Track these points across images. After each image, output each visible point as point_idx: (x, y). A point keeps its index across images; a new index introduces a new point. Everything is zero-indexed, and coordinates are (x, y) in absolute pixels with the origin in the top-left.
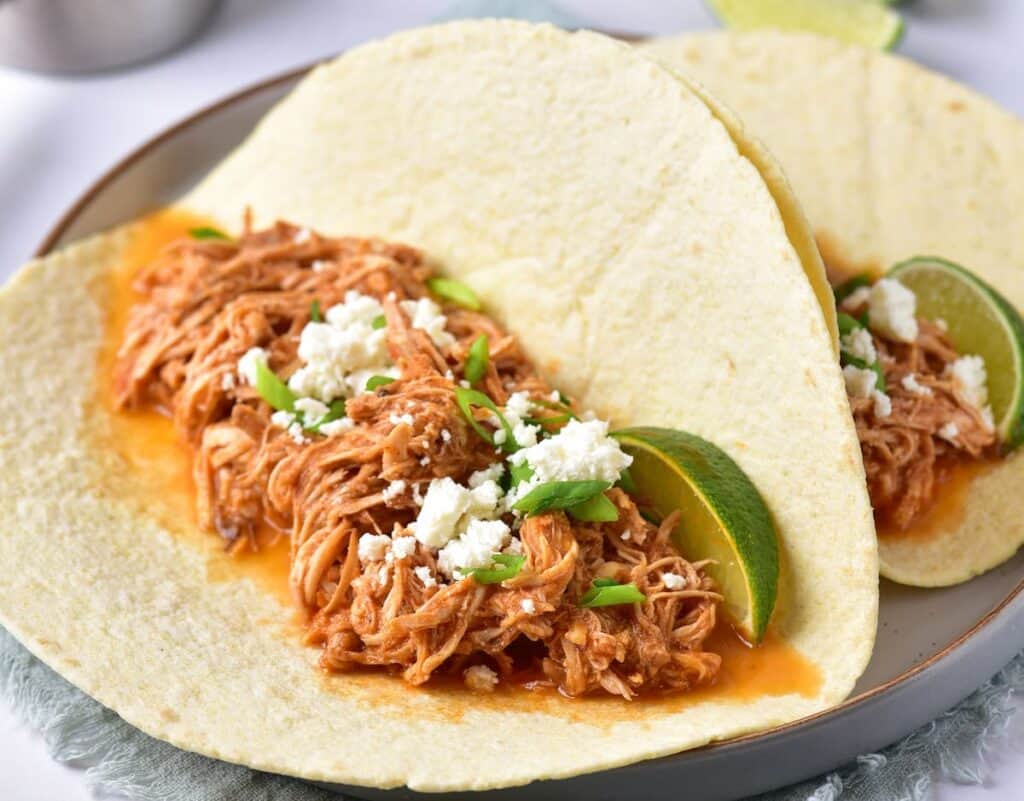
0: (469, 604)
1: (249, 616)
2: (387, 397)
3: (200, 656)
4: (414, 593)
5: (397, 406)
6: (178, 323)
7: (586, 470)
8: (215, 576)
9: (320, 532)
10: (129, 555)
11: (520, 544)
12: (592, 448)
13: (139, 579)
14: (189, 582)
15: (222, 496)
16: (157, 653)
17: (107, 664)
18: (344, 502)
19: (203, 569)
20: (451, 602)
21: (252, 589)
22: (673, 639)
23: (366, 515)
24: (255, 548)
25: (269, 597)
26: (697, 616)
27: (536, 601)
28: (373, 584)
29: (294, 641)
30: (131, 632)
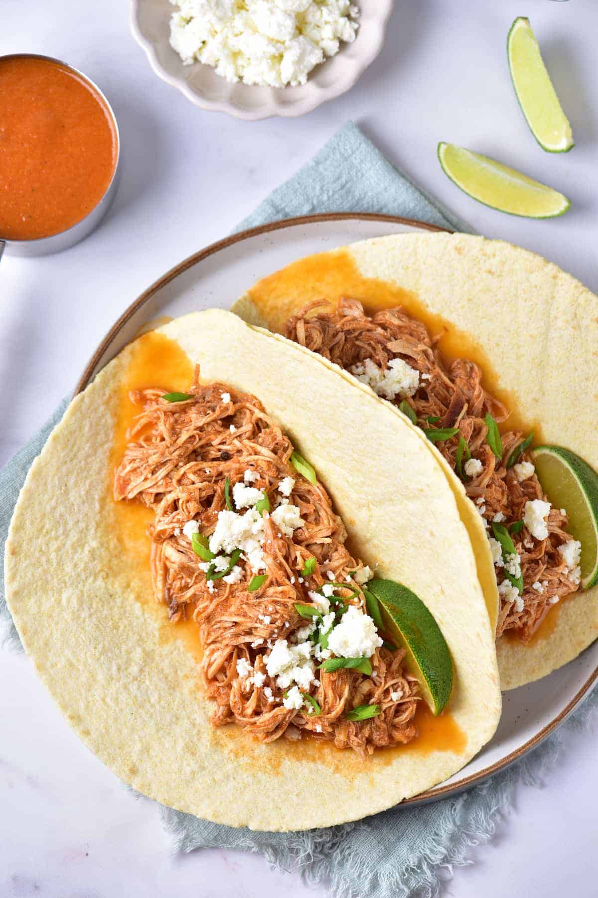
0: (289, 717)
1: (179, 672)
2: (258, 601)
3: (151, 716)
4: (263, 701)
5: (263, 606)
6: (153, 472)
7: (358, 653)
8: (164, 639)
9: (218, 645)
10: (119, 627)
11: (319, 683)
12: (362, 641)
13: (124, 648)
14: (149, 646)
15: (169, 582)
16: (129, 717)
17: (104, 731)
18: (231, 637)
19: (157, 633)
20: (280, 718)
21: (182, 649)
22: (393, 722)
23: (243, 645)
24: (185, 619)
25: (189, 655)
26: (407, 709)
27: (323, 726)
28: (243, 687)
29: (200, 695)
30: (117, 699)
